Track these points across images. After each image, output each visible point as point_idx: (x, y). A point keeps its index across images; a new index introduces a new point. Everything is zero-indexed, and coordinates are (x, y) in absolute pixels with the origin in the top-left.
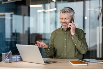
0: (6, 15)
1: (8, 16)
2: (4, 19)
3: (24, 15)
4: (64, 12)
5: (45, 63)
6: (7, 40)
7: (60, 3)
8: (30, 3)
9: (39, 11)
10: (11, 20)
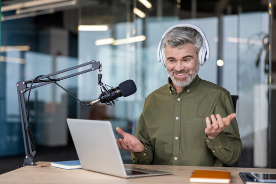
0: (8, 54)
1: (13, 55)
2: (4, 64)
3: (59, 54)
4: (177, 44)
5: (128, 174)
6: (10, 120)
7: (156, 21)
8: (80, 21)
9: (99, 42)
10: (23, 66)
